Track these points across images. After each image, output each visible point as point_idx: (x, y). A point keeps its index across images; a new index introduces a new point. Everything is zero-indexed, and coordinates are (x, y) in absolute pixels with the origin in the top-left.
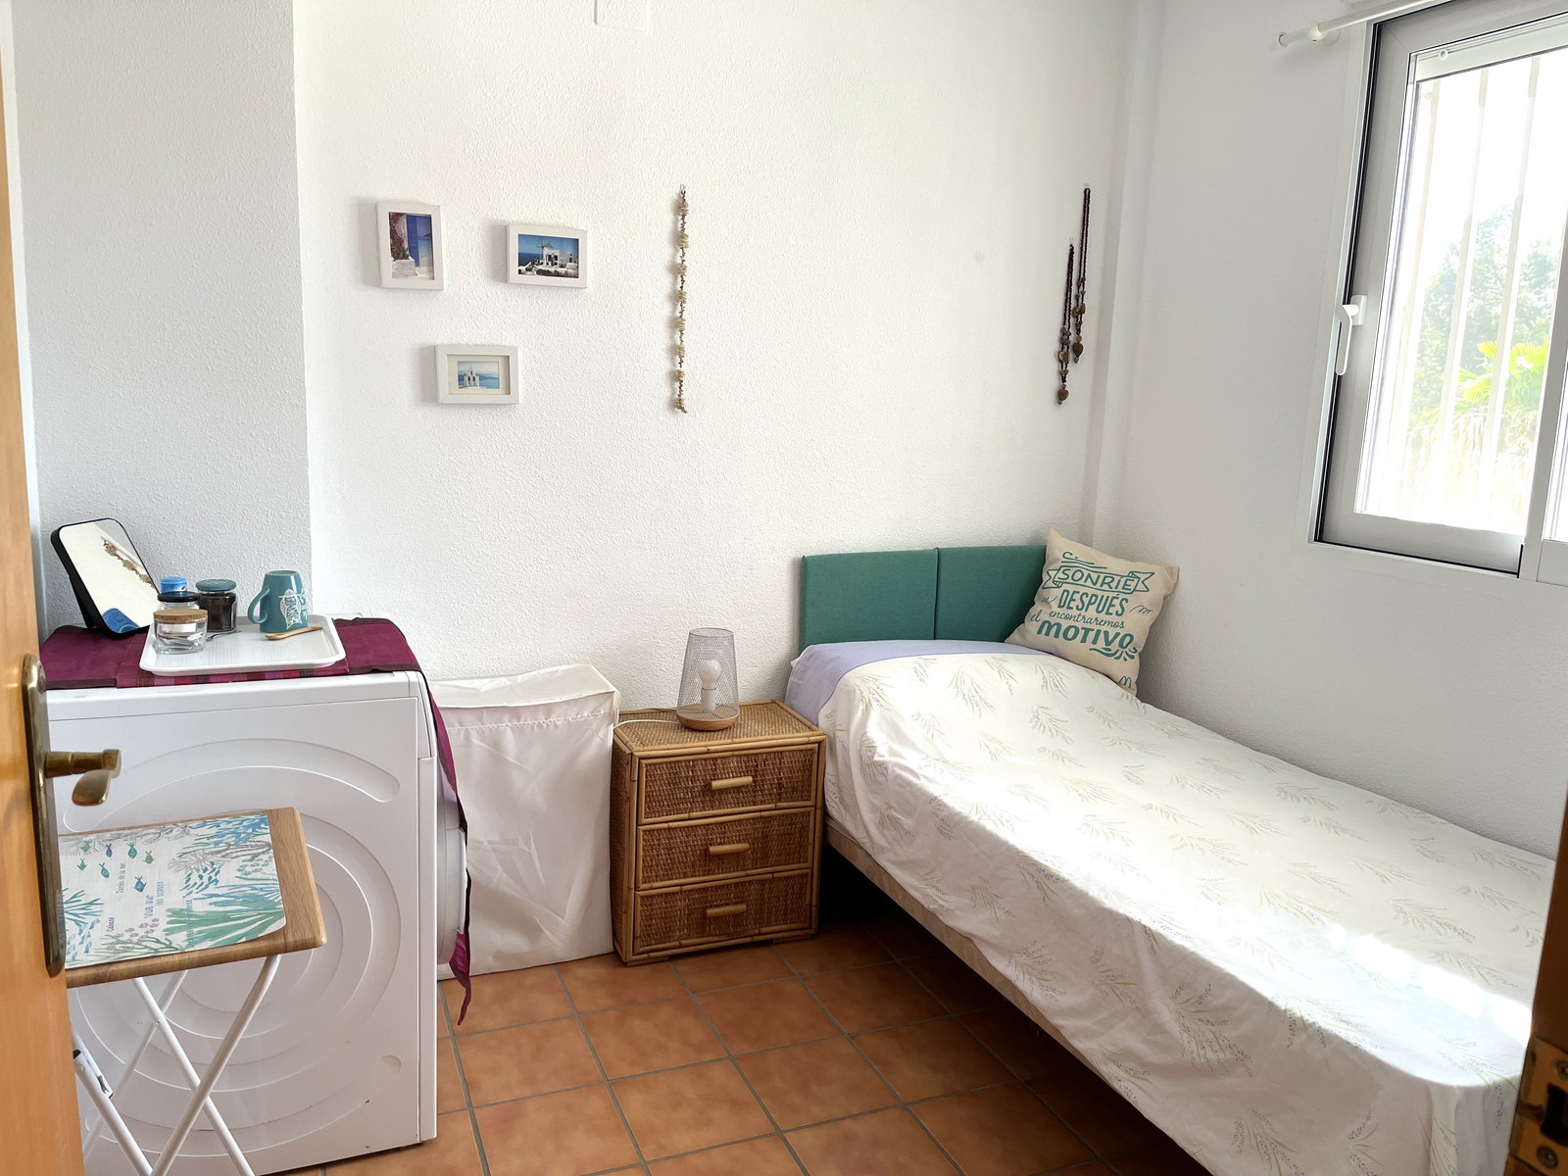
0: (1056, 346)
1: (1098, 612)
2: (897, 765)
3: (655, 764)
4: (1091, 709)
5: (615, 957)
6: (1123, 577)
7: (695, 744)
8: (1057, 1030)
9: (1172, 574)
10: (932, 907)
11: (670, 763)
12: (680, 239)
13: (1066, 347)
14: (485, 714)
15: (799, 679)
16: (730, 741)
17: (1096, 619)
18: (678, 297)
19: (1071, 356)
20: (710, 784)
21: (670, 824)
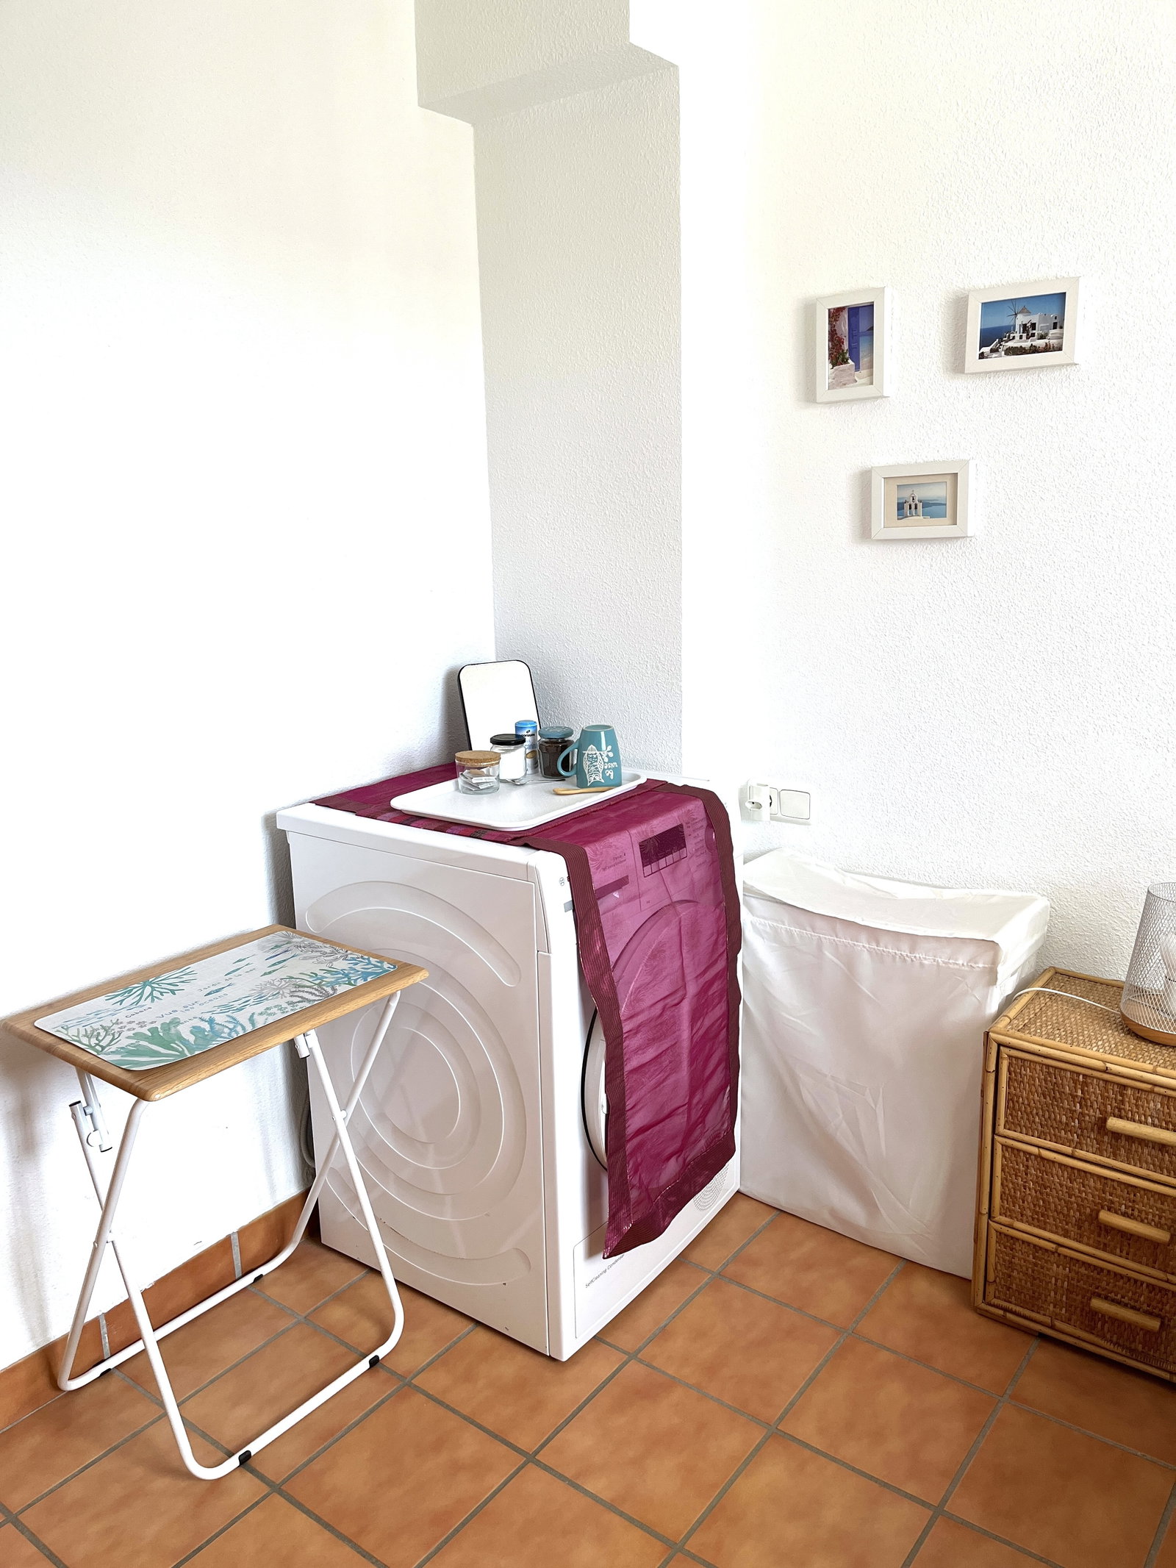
3: (1024, 1061)
16: (1151, 1068)
20: (1105, 1120)
21: (1041, 1151)
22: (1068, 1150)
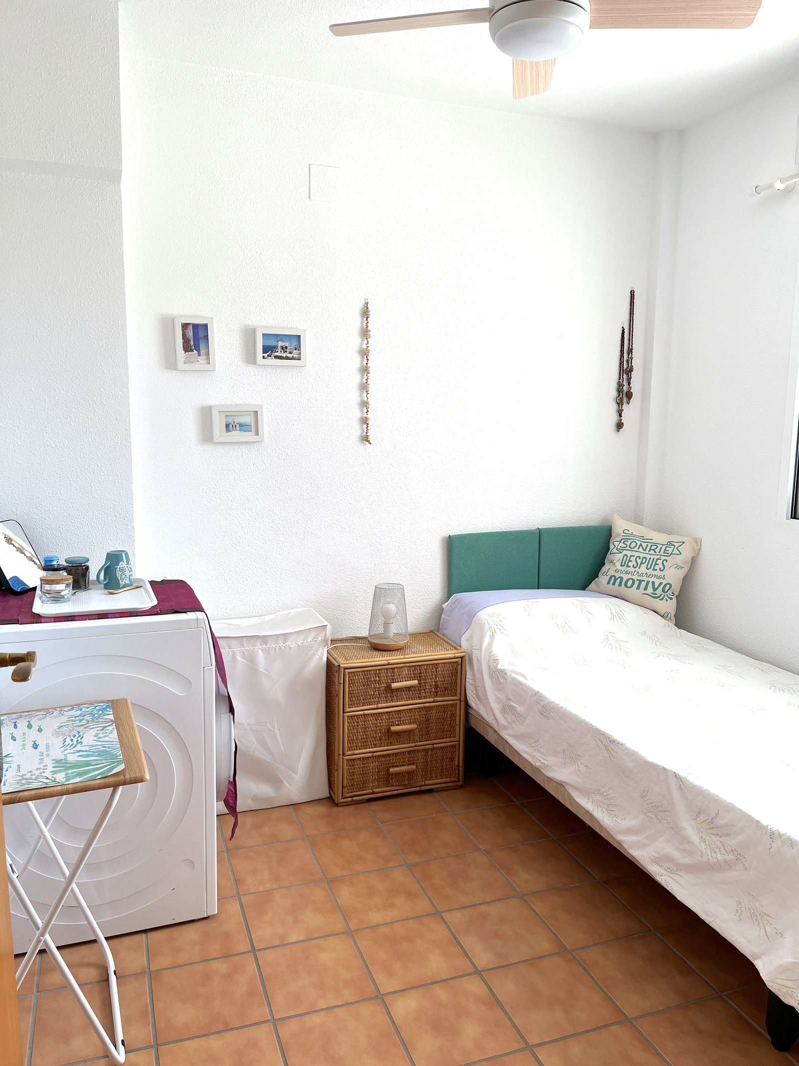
0: (614, 393)
1: (647, 568)
2: (513, 671)
3: (354, 672)
4: (644, 633)
5: (330, 800)
6: (664, 545)
7: (380, 659)
8: (620, 844)
9: (697, 543)
10: (537, 764)
11: (364, 671)
12: (365, 333)
13: (621, 394)
14: (245, 641)
15: (448, 616)
16: (403, 657)
17: (646, 573)
18: (365, 370)
19: (625, 399)
20: (390, 685)
21: (365, 712)
22: (375, 706)
